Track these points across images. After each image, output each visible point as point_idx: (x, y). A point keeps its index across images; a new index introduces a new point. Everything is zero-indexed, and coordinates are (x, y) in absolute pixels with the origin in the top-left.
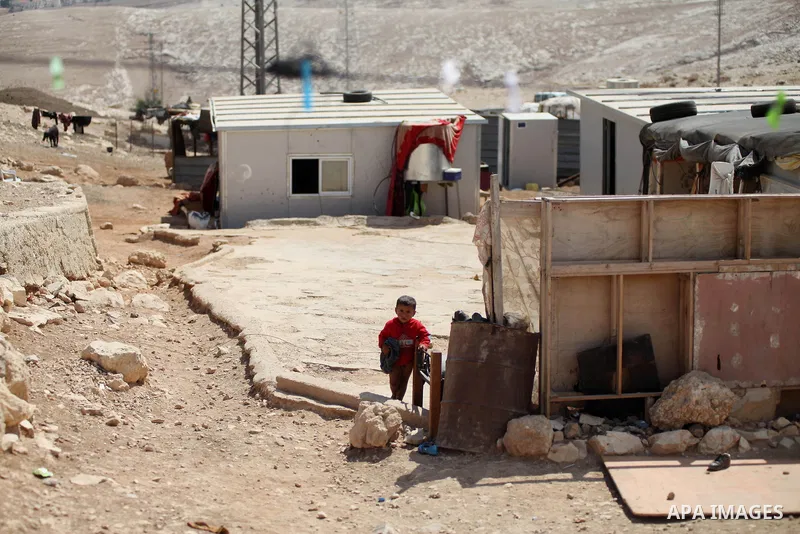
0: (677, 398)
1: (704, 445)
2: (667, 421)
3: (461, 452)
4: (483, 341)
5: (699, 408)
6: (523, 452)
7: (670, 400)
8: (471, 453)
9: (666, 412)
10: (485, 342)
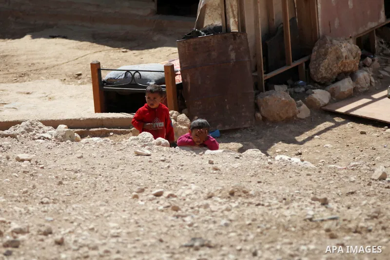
0: (331, 57)
1: (359, 86)
2: (328, 75)
3: (239, 129)
4: (229, 46)
5: (348, 61)
6: (284, 117)
7: (326, 60)
8: (245, 128)
9: (326, 69)
10: (231, 47)
